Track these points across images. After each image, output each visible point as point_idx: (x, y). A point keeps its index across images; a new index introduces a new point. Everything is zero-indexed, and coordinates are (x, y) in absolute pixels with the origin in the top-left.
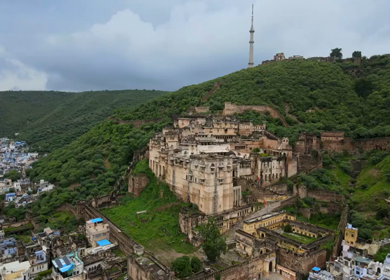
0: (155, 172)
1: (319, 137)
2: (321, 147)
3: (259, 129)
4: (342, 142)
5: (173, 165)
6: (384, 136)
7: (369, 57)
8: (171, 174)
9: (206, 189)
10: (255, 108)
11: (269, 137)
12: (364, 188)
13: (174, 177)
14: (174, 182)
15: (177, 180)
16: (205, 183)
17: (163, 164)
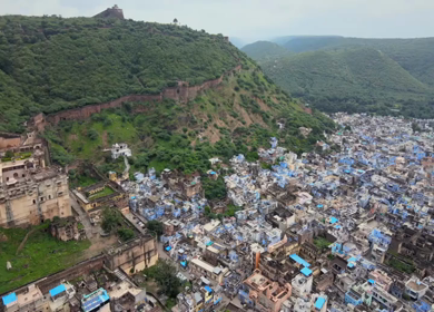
5: (3, 203)
8: (3, 212)
9: (66, 197)
13: (8, 213)
14: (10, 217)
16: (63, 194)
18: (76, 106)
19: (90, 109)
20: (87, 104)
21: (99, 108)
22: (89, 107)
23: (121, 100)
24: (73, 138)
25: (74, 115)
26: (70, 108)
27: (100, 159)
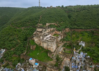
0: (37, 43)
3: (54, 29)
4: (69, 30)
5: (43, 42)
11: (57, 31)
12: (73, 39)
15: (44, 45)
18: (78, 28)
19: (81, 30)
20: (80, 28)
21: (83, 30)
22: (81, 29)
23: (91, 30)
24: (74, 35)
25: (76, 30)
26: (77, 28)
27: (76, 43)
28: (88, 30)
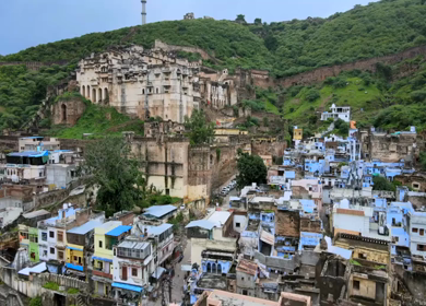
0: (91, 98)
1: (250, 74)
2: (252, 83)
3: (194, 65)
4: (267, 80)
5: (120, 83)
6: (298, 73)
7: (269, 23)
8: (119, 94)
9: (172, 96)
10: (185, 49)
11: (207, 72)
12: (292, 110)
13: (123, 96)
14: (123, 102)
15: (127, 99)
16: (170, 90)
17: (104, 86)
24: (295, 101)
28: (360, 66)
